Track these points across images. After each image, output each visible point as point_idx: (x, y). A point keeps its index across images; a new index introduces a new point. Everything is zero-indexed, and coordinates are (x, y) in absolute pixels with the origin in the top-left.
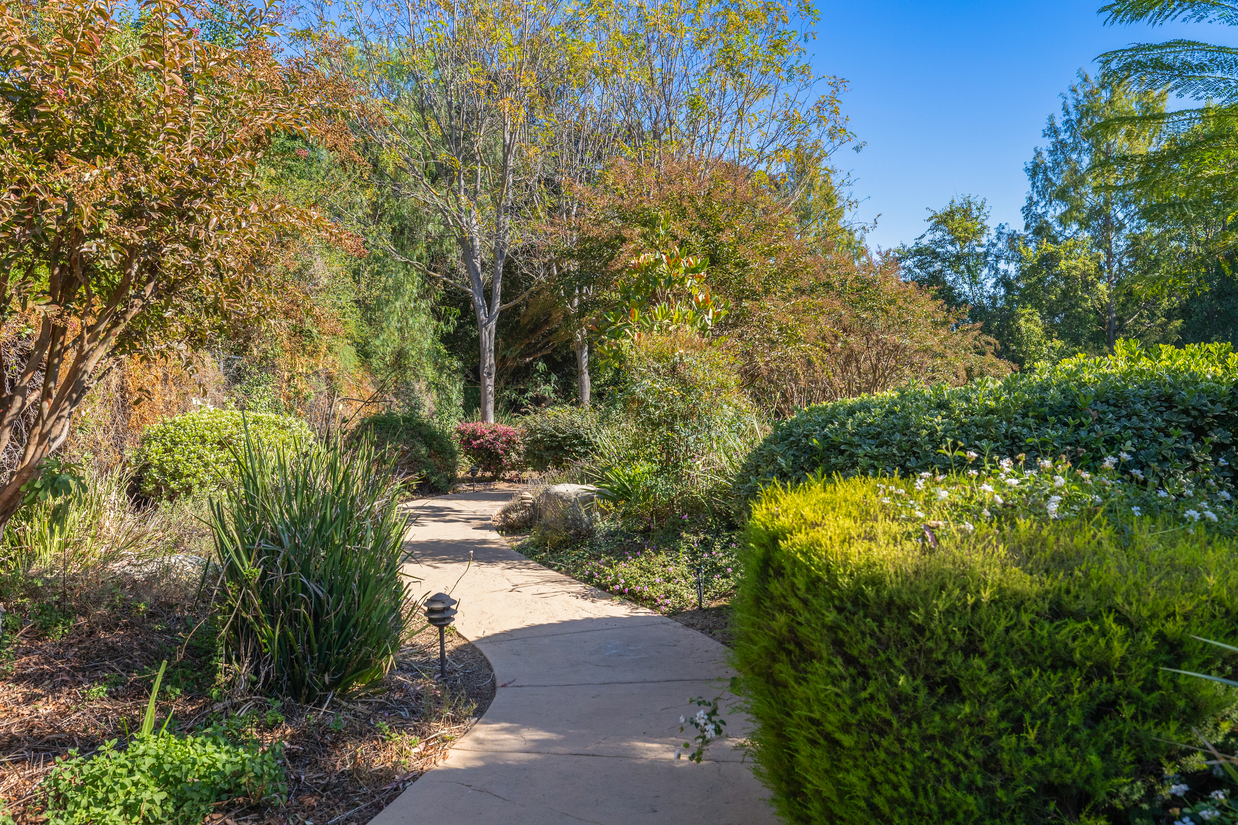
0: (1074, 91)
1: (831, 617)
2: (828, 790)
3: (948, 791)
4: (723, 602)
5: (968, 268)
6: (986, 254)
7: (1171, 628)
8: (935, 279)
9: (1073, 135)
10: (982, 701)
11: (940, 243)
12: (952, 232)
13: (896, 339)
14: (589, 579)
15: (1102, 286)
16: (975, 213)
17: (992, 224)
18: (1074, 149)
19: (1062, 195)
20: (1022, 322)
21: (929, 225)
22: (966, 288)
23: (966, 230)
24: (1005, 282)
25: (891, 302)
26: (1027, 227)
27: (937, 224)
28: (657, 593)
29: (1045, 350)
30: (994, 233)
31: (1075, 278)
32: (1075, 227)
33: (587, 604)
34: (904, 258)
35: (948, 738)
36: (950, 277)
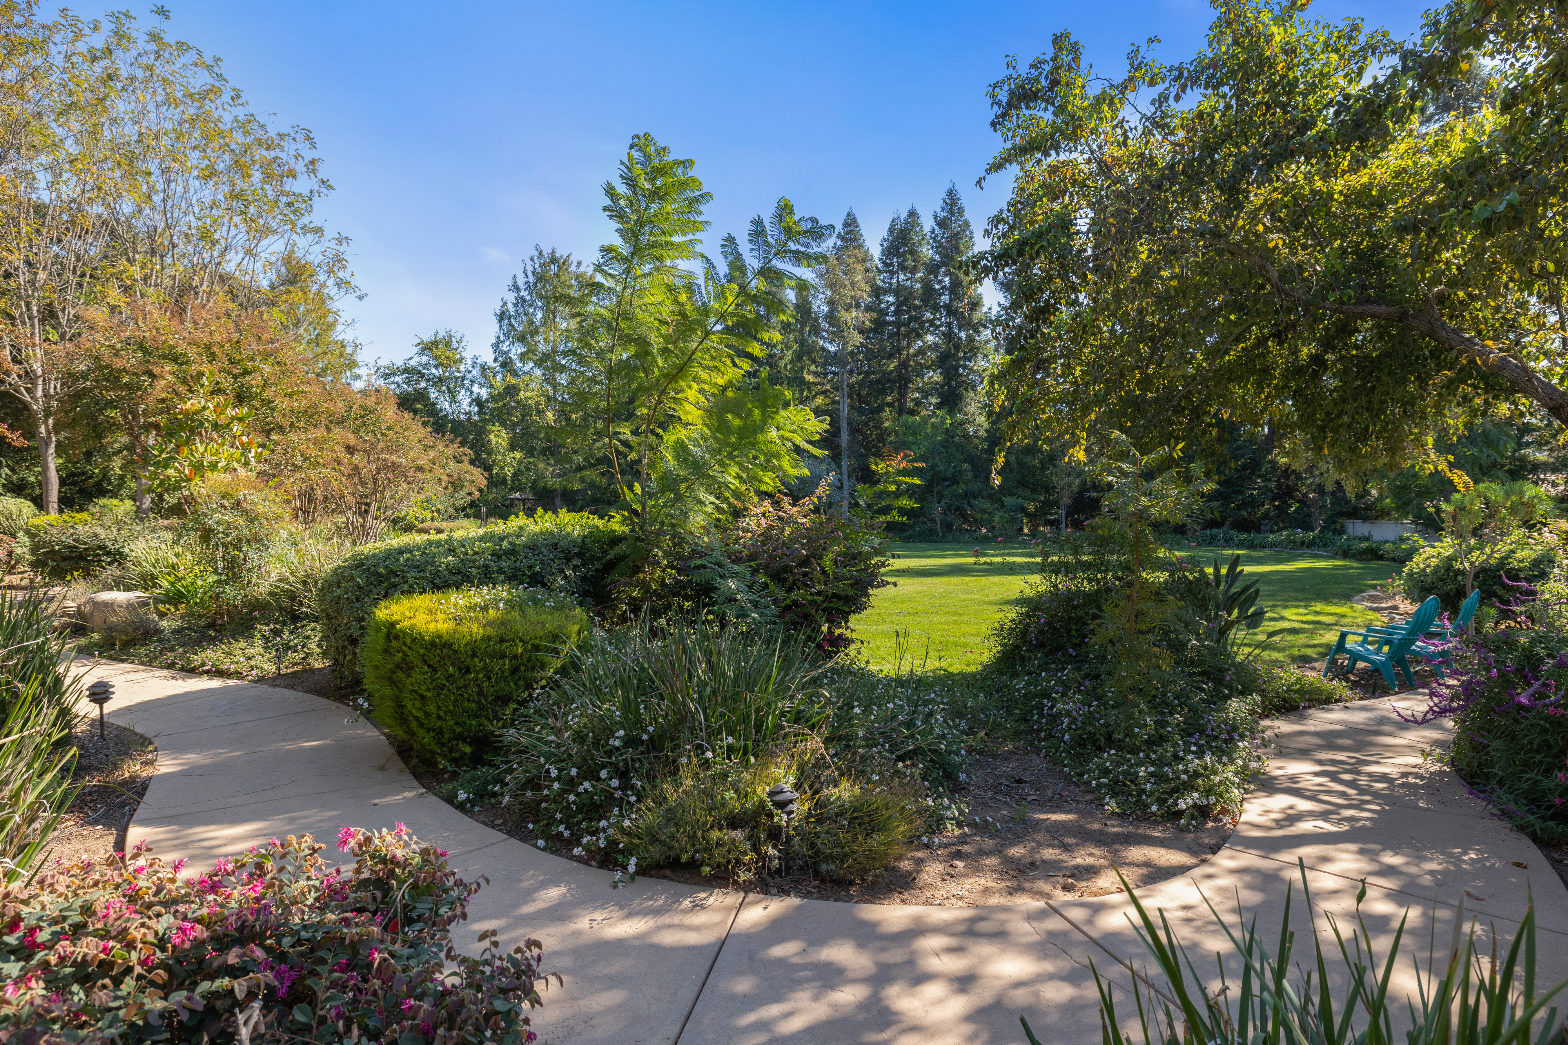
0: (532, 259)
1: (422, 651)
2: (420, 715)
3: (466, 704)
4: (295, 669)
5: (448, 388)
6: (463, 378)
7: (536, 642)
8: (421, 396)
9: (530, 294)
10: (477, 672)
11: (426, 366)
12: (436, 358)
13: (393, 458)
14: (171, 666)
15: (550, 414)
16: (455, 345)
17: (468, 355)
18: (531, 305)
19: (522, 339)
20: (492, 436)
21: (417, 349)
22: (447, 405)
23: (448, 358)
24: (478, 401)
25: (389, 429)
26: (495, 360)
27: (423, 349)
28: (244, 669)
29: (508, 460)
30: (469, 362)
31: (530, 406)
32: (531, 365)
33: (180, 682)
34: (395, 374)
35: (465, 687)
36: (433, 394)
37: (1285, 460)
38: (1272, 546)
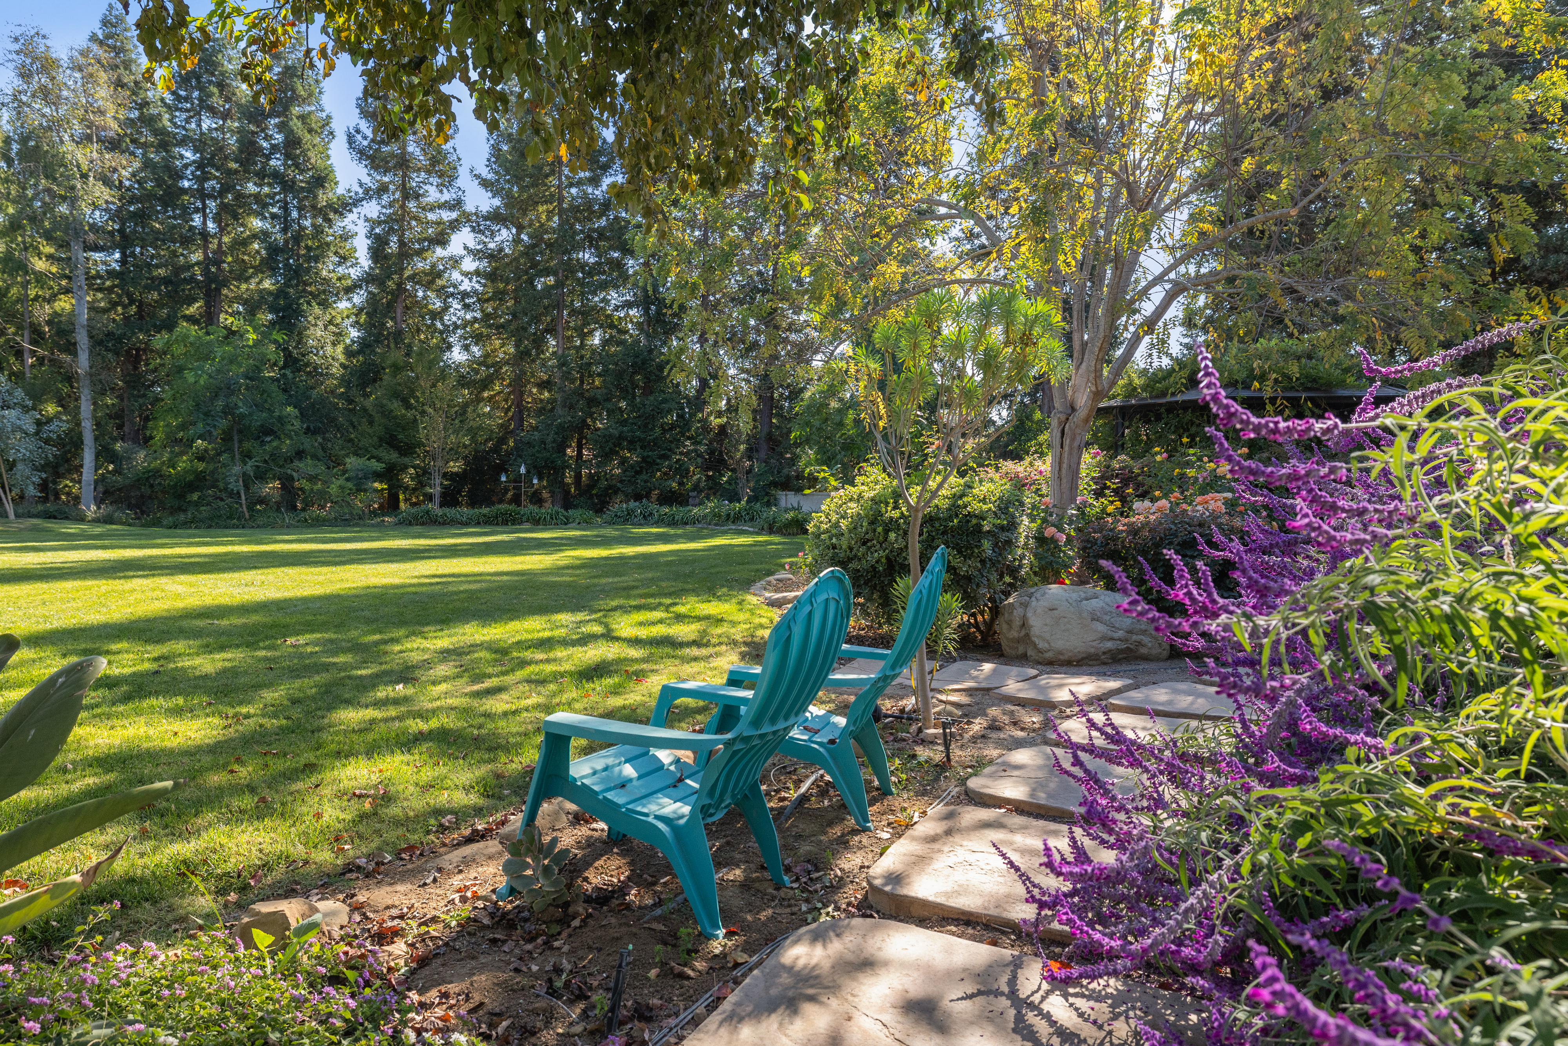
37: (718, 421)
38: (695, 521)
